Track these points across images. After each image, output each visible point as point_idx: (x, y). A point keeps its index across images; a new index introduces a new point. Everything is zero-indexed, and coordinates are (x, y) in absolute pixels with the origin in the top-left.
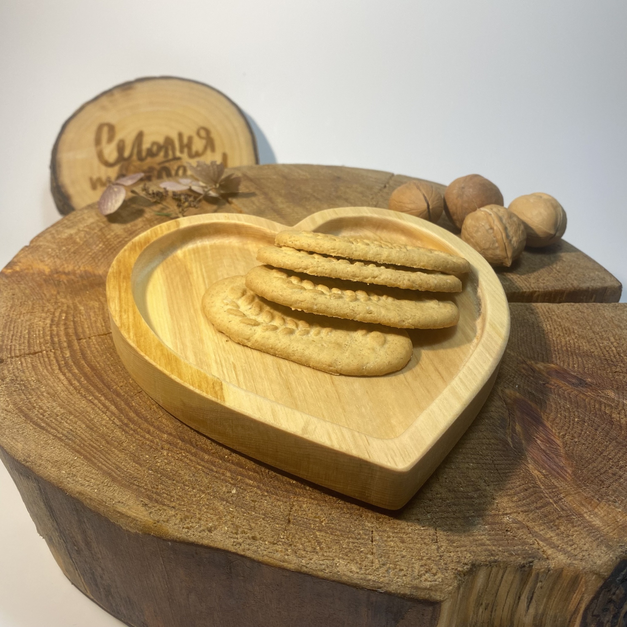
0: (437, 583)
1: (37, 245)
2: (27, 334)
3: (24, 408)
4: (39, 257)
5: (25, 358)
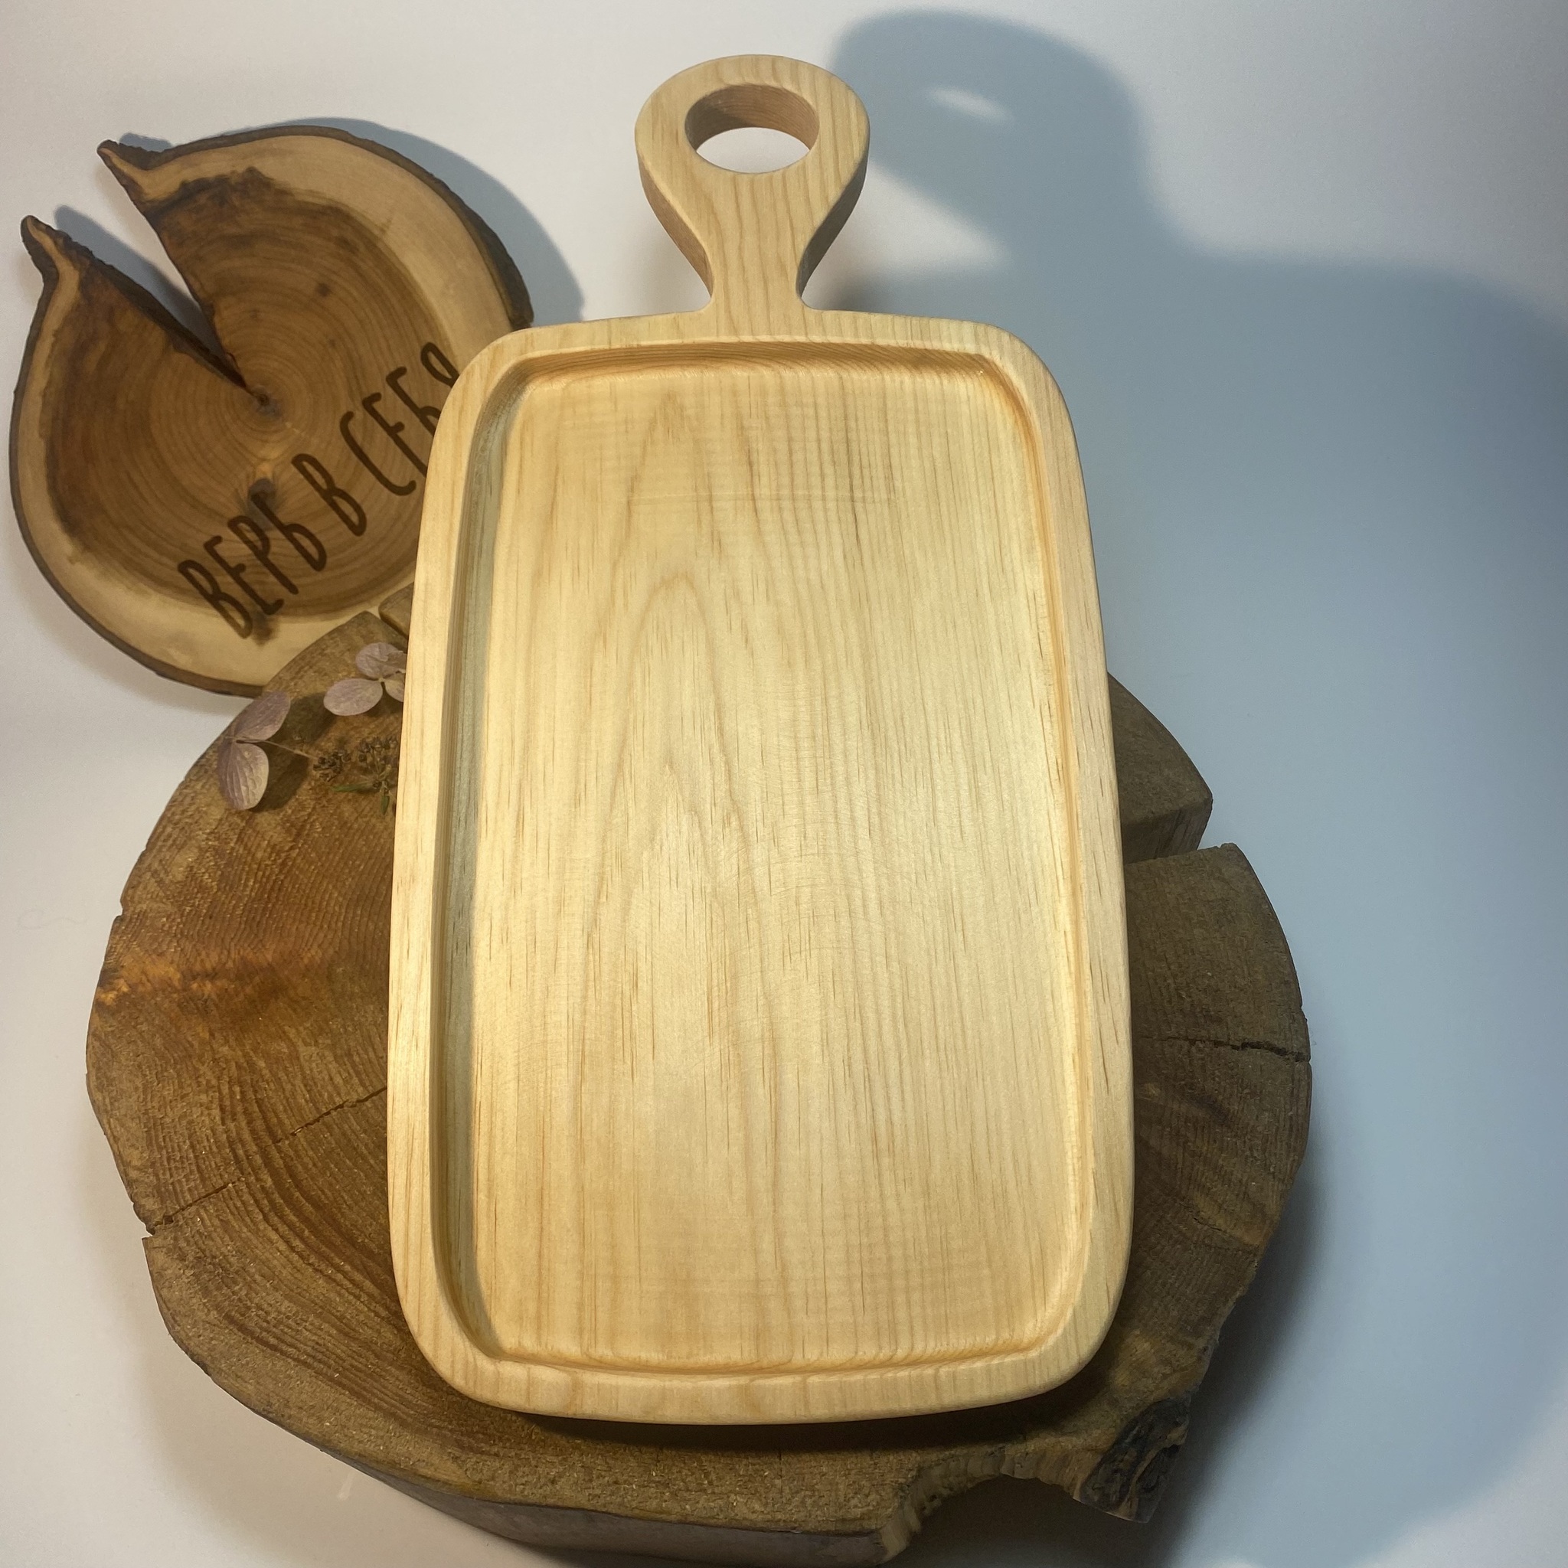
0: (871, 1508)
1: (137, 911)
2: (191, 1151)
3: (233, 1313)
4: (151, 945)
5: (204, 1208)
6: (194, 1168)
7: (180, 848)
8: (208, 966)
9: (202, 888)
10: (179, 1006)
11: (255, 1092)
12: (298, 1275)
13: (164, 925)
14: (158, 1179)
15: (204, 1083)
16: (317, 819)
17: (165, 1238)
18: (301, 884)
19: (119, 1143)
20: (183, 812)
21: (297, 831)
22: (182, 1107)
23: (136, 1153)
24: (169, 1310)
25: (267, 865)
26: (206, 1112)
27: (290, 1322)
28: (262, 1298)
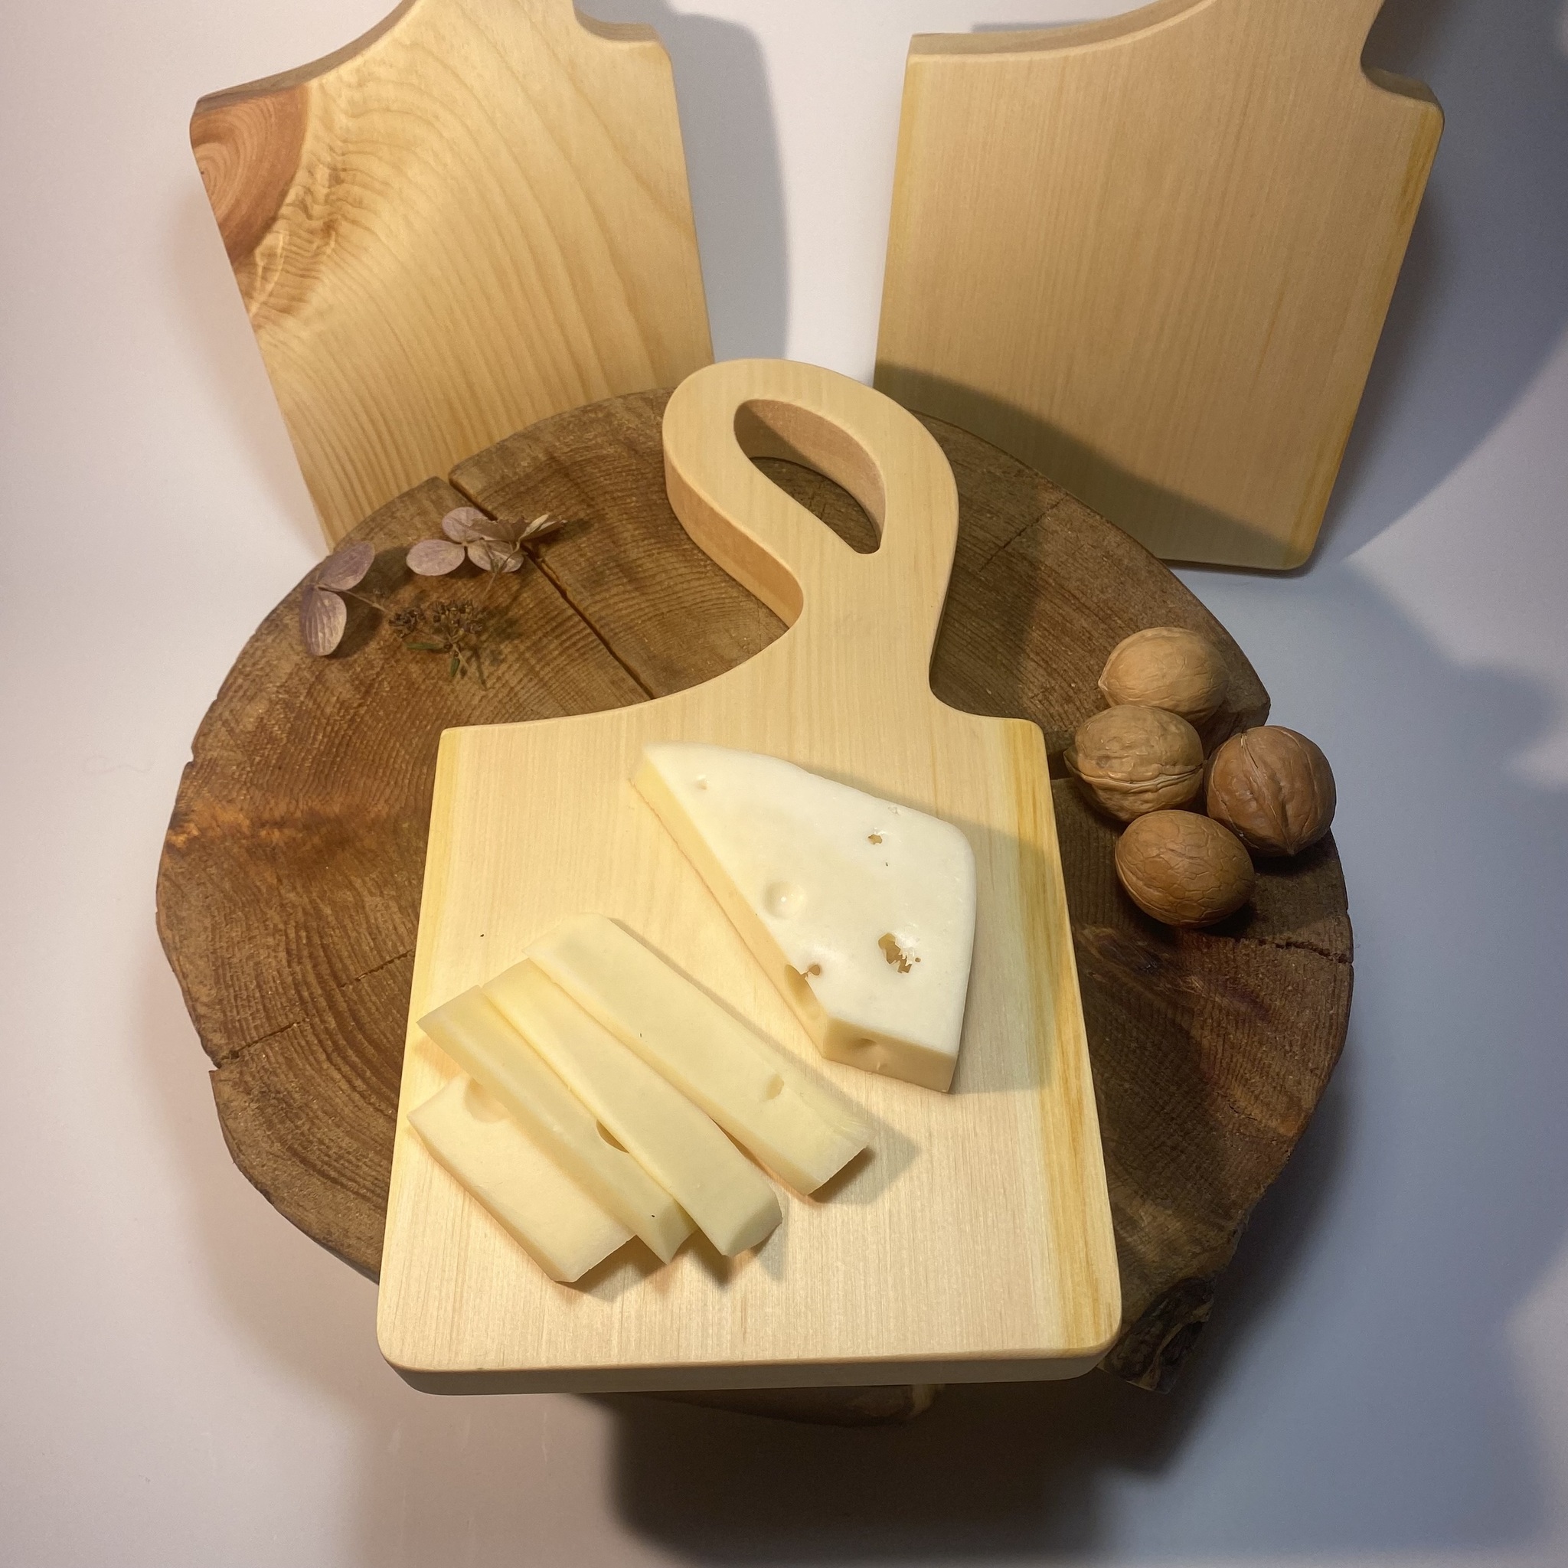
1: (209, 757)
2: (257, 990)
3: (296, 1146)
4: (220, 792)
5: (270, 1045)
6: (260, 1007)
7: (251, 699)
8: (277, 814)
9: (272, 739)
10: (248, 850)
11: (321, 937)
12: (361, 1115)
13: (234, 773)
14: (225, 1015)
15: (272, 926)
16: (386, 678)
17: (232, 1072)
18: (368, 741)
19: (188, 980)
20: (254, 664)
21: (366, 689)
22: (250, 949)
23: (204, 990)
24: (234, 1139)
25: (335, 720)
26: (273, 954)
27: (351, 1157)
28: (324, 1133)
